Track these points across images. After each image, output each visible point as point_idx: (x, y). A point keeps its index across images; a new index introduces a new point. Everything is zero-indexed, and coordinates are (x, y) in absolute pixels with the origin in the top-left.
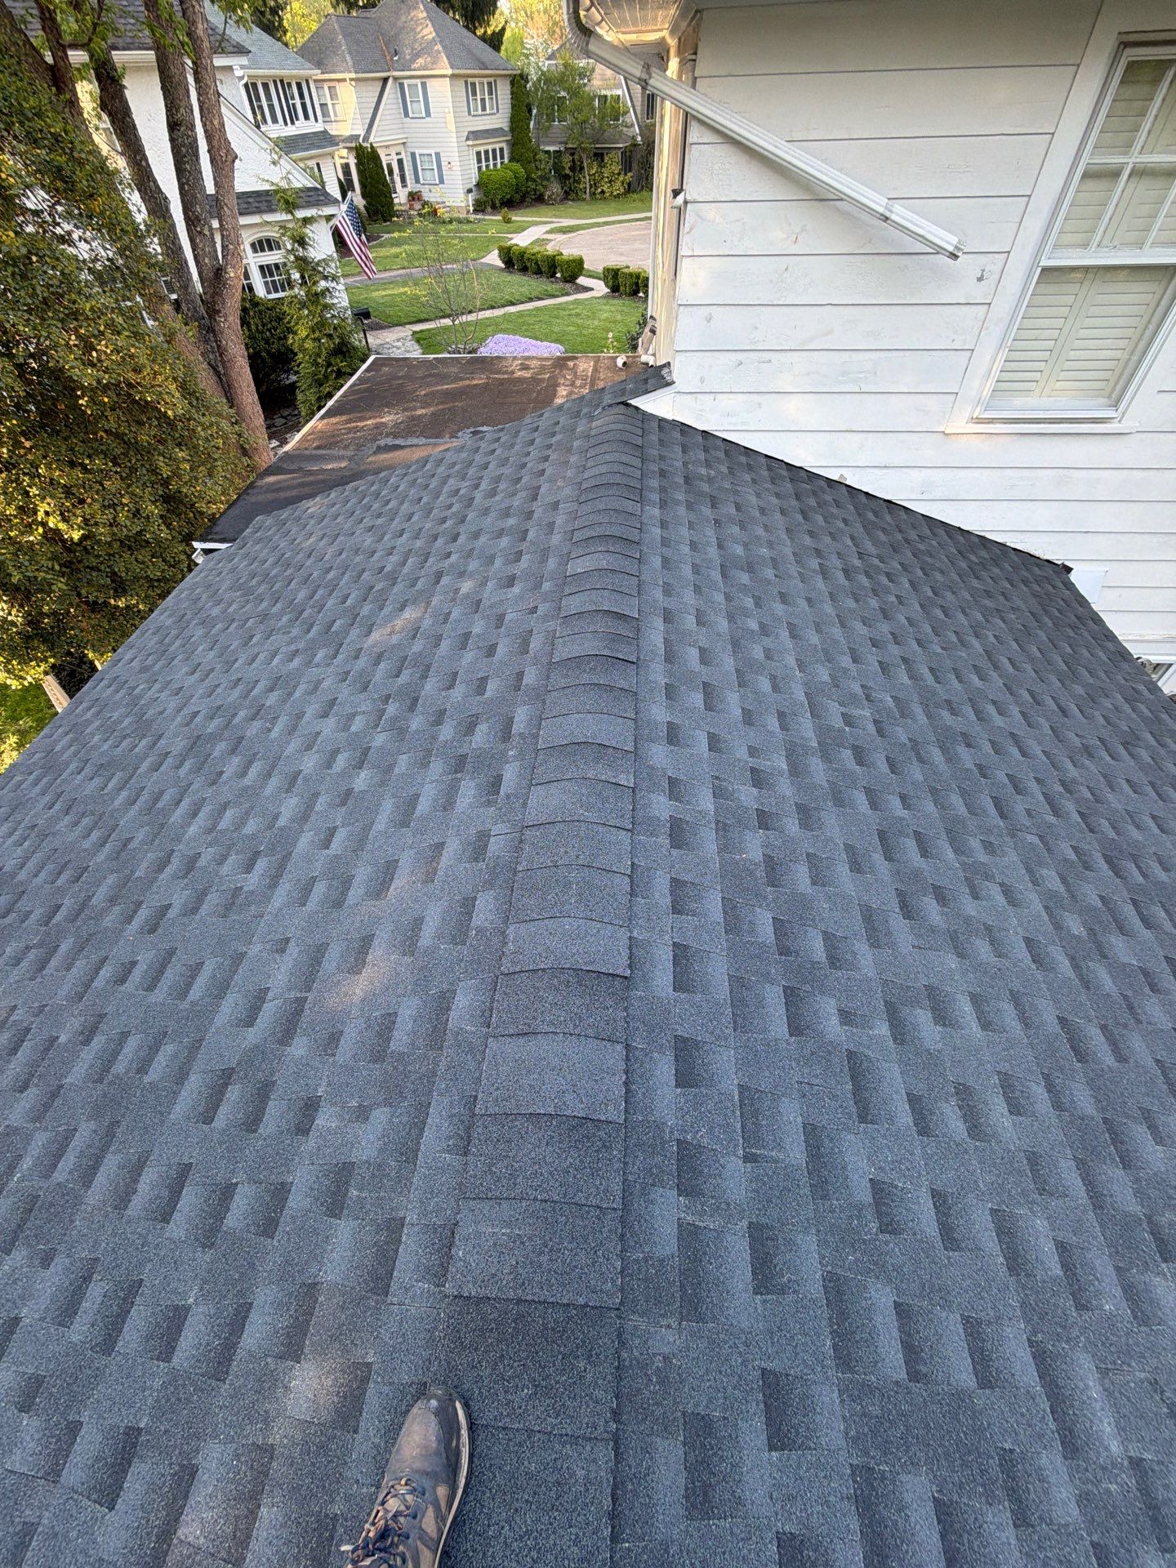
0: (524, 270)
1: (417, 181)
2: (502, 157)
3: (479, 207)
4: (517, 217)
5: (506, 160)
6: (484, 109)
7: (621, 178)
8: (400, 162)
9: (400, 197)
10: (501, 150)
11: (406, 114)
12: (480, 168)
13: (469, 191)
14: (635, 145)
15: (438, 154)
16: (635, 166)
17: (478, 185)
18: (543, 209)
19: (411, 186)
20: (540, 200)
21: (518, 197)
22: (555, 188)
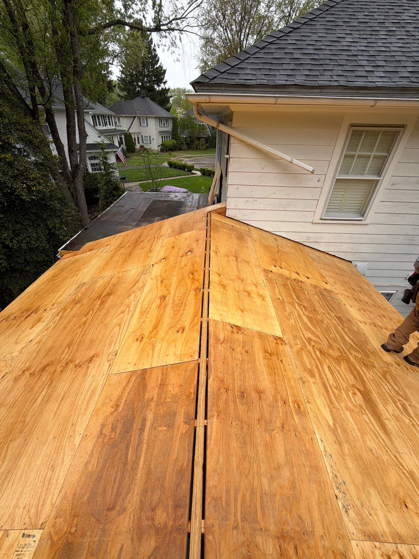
0: (175, 168)
1: (143, 142)
2: (169, 138)
3: (162, 151)
4: (173, 153)
5: (170, 139)
6: (164, 125)
7: (205, 145)
8: (138, 138)
9: (138, 146)
10: (169, 136)
11: (141, 126)
12: (162, 140)
13: (159, 146)
14: (209, 137)
15: (150, 136)
16: (209, 142)
17: (161, 145)
18: (182, 152)
19: (141, 144)
20: (180, 149)
21: (174, 148)
22: (186, 147)
